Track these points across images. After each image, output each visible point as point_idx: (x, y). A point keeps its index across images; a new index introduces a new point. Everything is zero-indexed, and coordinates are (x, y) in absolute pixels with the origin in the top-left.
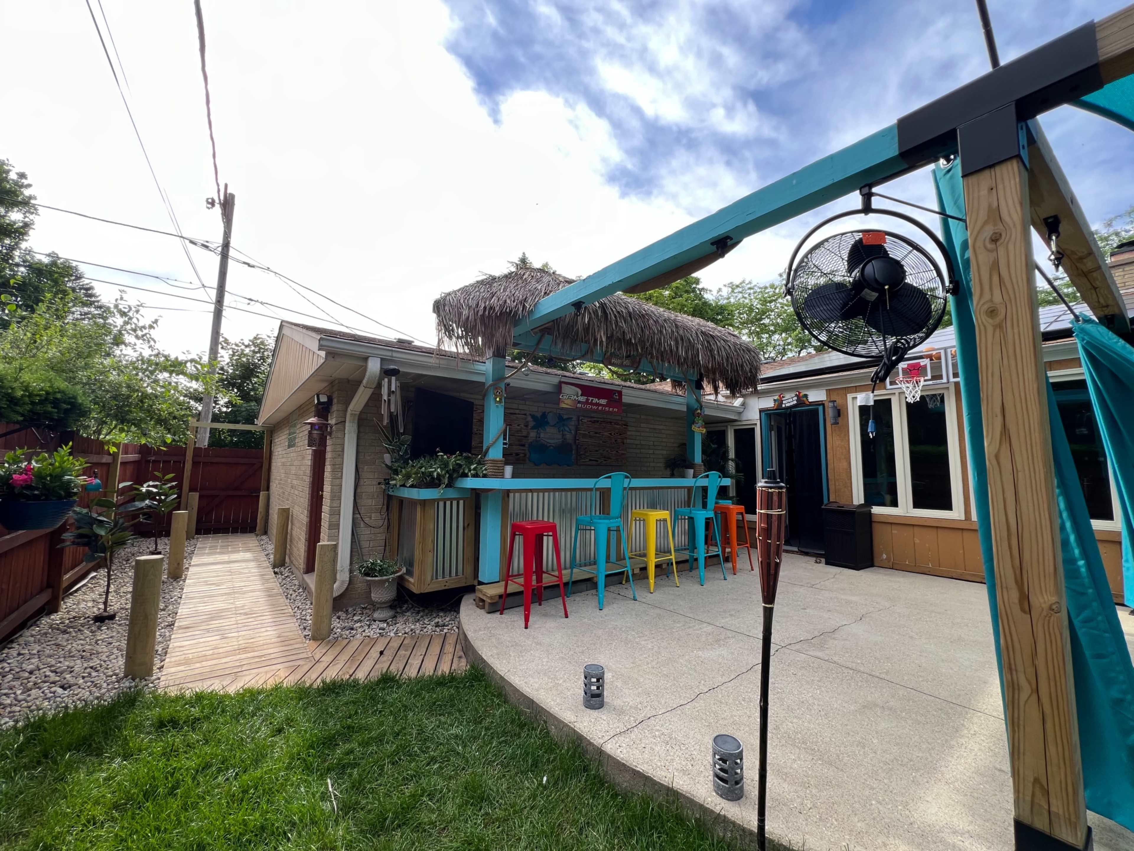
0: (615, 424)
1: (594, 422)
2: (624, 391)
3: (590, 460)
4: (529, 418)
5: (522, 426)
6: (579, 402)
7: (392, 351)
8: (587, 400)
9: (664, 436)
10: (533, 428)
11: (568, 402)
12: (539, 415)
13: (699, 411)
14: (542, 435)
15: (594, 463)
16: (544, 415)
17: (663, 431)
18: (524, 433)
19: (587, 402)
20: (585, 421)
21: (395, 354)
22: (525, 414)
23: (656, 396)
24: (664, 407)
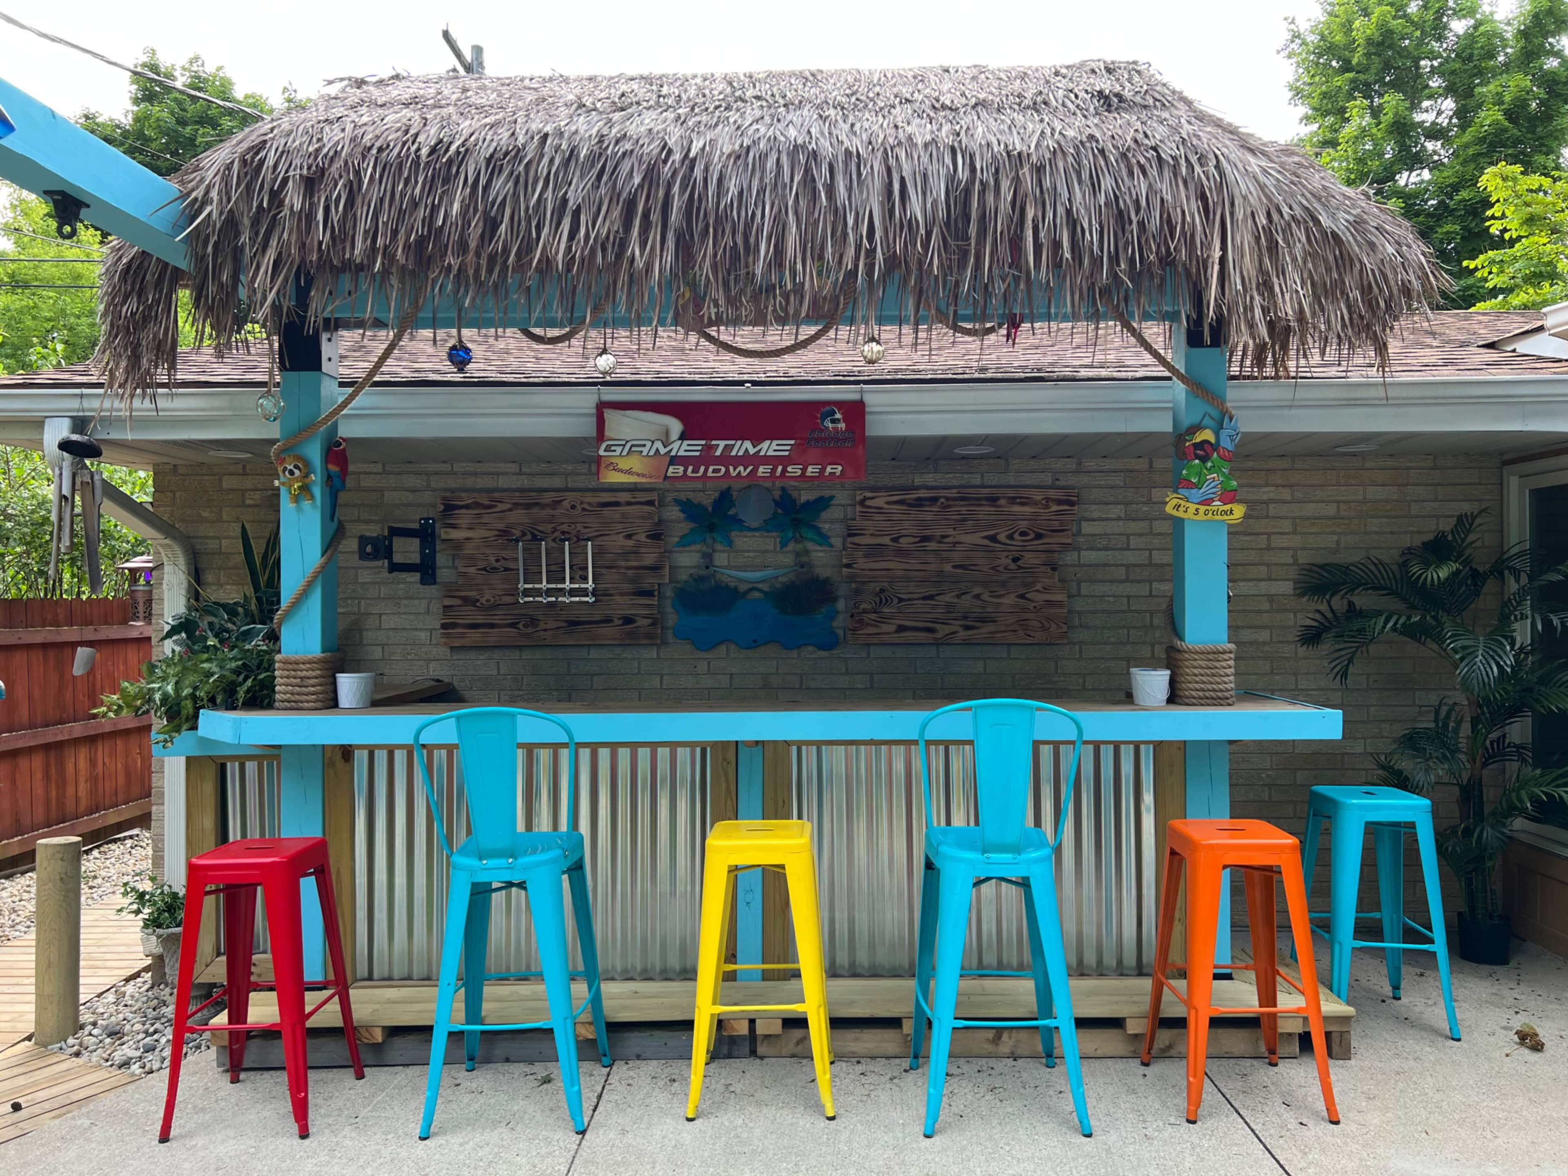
0: (1013, 500)
1: (919, 503)
2: (874, 398)
3: (901, 629)
4: (674, 513)
5: (642, 537)
6: (674, 460)
7: (82, 396)
8: (709, 449)
9: (1287, 526)
10: (685, 542)
11: (634, 463)
12: (707, 499)
13: (1207, 435)
14: (721, 559)
15: (922, 636)
16: (725, 498)
17: (1273, 509)
18: (650, 559)
19: (706, 458)
20: (880, 502)
21: (86, 404)
22: (650, 503)
23: (1064, 392)
24: (1120, 428)
